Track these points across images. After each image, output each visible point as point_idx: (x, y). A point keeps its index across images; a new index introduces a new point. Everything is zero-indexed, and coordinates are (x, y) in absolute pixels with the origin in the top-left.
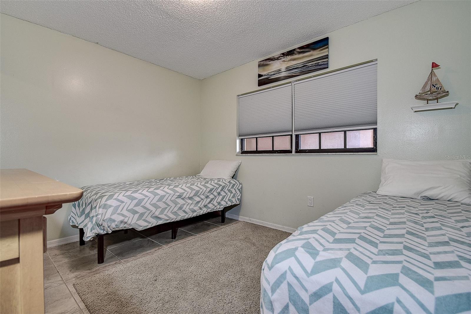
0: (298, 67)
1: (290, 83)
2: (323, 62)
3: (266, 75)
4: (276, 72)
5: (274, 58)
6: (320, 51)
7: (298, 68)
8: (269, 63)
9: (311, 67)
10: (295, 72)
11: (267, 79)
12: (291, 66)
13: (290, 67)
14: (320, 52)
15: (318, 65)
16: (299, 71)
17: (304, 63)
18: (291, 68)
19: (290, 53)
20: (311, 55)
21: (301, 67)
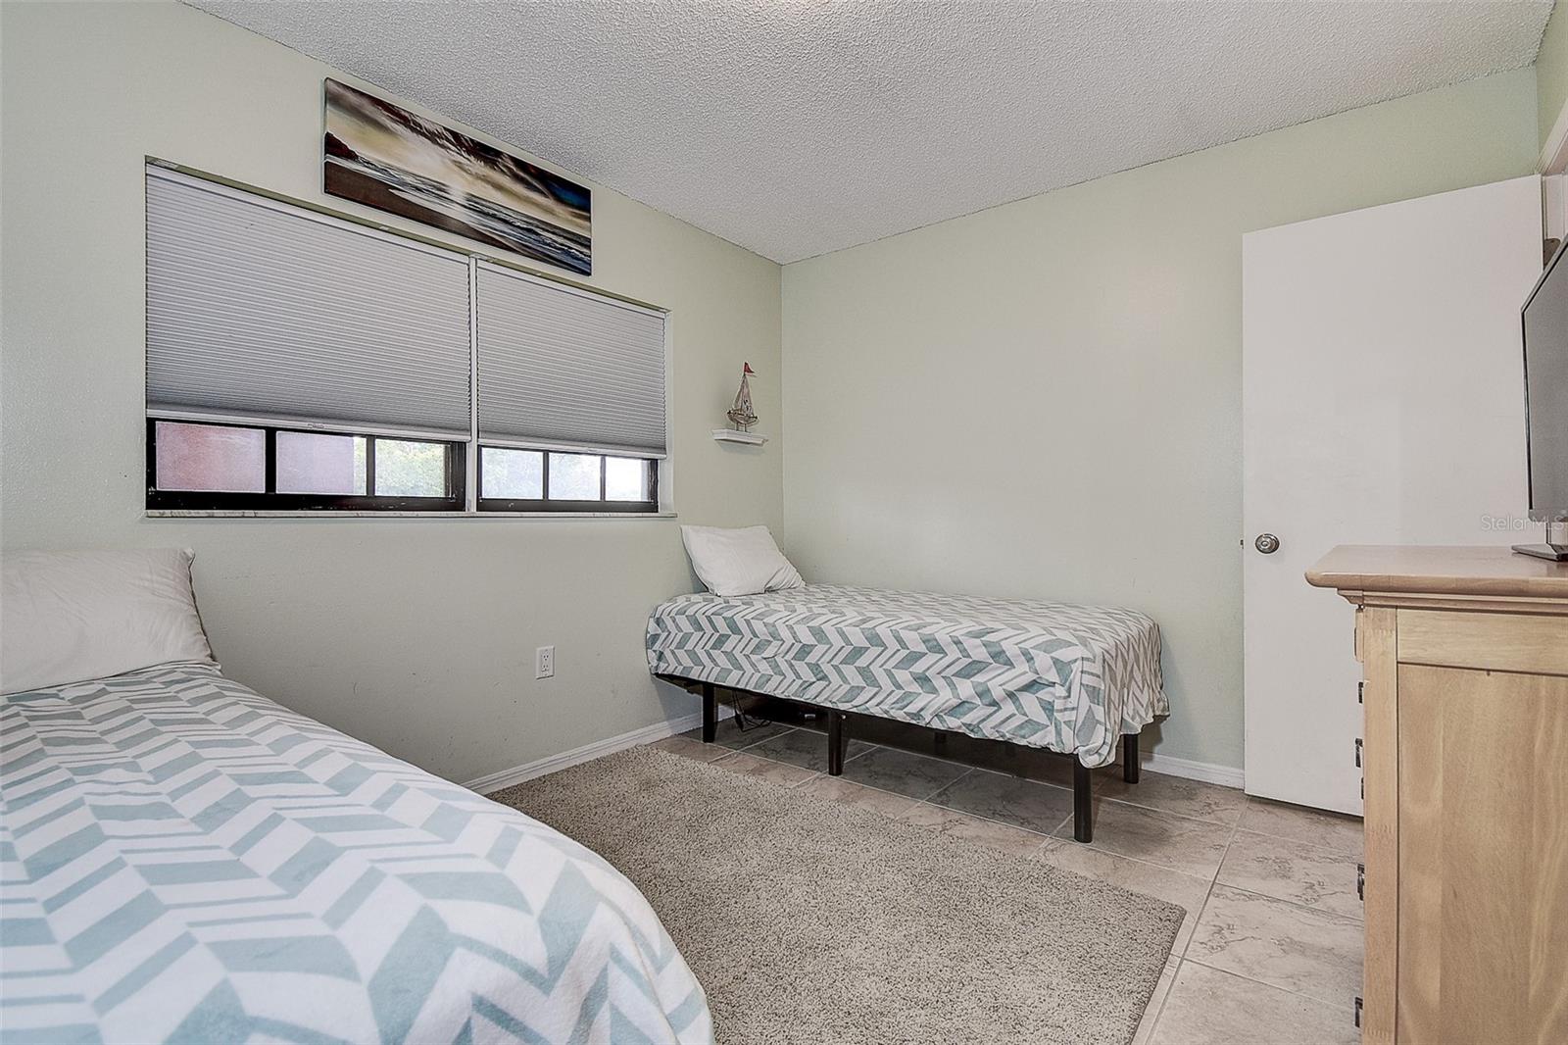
0: (508, 218)
1: (467, 254)
2: (581, 253)
3: (376, 169)
4: (424, 184)
5: (415, 123)
6: (574, 216)
7: (511, 224)
8: (389, 123)
9: (549, 245)
10: (501, 232)
11: (383, 188)
12: (488, 204)
13: (484, 203)
14: (574, 219)
15: (568, 254)
16: (514, 236)
17: (531, 221)
18: (484, 209)
19: (485, 153)
20: (551, 212)
21: (518, 227)
